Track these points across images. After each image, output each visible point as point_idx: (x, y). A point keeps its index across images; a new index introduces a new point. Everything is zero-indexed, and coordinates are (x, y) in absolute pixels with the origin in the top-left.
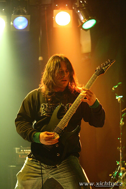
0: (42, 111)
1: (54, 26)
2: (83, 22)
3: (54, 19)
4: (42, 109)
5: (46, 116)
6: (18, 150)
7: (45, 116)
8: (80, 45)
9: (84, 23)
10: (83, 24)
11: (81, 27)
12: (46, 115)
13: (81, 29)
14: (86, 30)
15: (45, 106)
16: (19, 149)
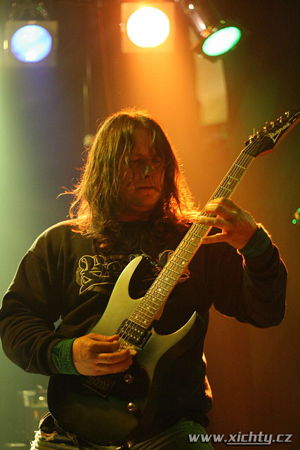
0: (82, 277)
1: (125, 49)
2: (205, 35)
3: (123, 30)
4: (81, 271)
5: (96, 293)
6: (30, 398)
7: (91, 293)
8: (197, 105)
9: (205, 39)
10: (202, 40)
11: (199, 49)
12: (95, 290)
13: (200, 56)
14: (213, 59)
15: (91, 262)
16: (32, 393)
